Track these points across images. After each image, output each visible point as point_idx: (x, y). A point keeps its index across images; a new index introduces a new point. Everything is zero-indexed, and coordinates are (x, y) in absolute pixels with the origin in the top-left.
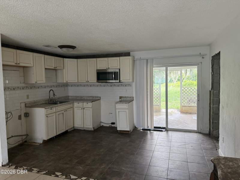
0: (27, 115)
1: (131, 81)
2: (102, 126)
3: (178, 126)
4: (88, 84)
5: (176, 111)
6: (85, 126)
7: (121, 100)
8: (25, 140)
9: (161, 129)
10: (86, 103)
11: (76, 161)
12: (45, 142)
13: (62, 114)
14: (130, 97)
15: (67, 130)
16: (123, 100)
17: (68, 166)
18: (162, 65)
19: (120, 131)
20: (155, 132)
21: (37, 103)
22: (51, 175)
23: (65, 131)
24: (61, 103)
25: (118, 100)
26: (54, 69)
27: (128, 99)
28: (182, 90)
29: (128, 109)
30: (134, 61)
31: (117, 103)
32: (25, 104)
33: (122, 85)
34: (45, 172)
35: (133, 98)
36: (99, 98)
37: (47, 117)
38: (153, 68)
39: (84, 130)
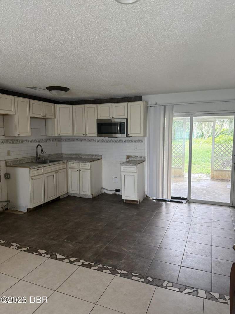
0: (7, 176)
1: (142, 135)
2: (104, 193)
3: (206, 197)
4: (86, 138)
5: (206, 177)
6: (82, 193)
7: (128, 160)
8: (7, 208)
9: (180, 201)
10: (83, 163)
11: (66, 236)
12: (30, 211)
13: (53, 176)
14: (141, 157)
15: (59, 197)
16: (131, 160)
17: (55, 242)
18: (185, 114)
19: (126, 200)
20: (172, 204)
21: (21, 162)
22: (33, 253)
23: (56, 197)
24: (51, 161)
25: (125, 160)
26: (43, 119)
27: (138, 159)
28: (215, 149)
29: (137, 172)
30: (147, 108)
31: (122, 164)
32: (6, 162)
33: (130, 140)
34: (26, 249)
35: (145, 158)
36: (100, 157)
37: (33, 179)
38: (173, 118)
39: (81, 198)
